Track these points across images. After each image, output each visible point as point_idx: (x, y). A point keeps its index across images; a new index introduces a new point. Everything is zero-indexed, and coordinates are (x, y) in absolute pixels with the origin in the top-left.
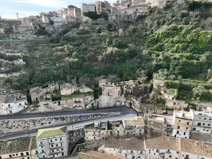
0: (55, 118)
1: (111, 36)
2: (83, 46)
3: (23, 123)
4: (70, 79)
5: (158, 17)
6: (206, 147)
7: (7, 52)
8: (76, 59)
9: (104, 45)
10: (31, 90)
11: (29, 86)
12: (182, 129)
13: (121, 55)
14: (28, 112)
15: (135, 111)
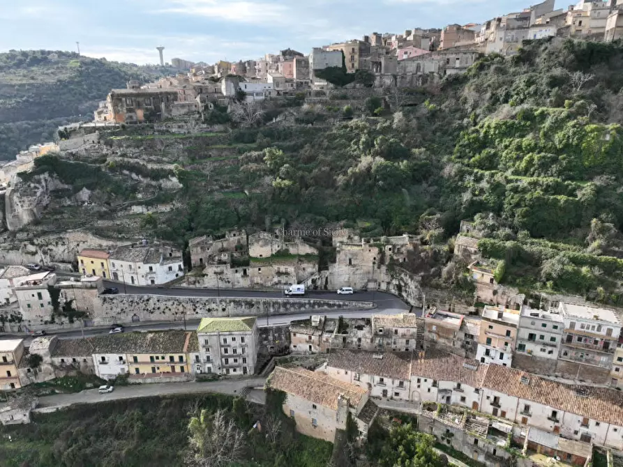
0: (234, 301)
1: (374, 127)
2: (306, 151)
3: (174, 303)
4: (272, 223)
5: (493, 83)
6: (539, 386)
7: (150, 161)
8: (287, 182)
9: (355, 150)
10: (192, 242)
11: (188, 233)
12: (497, 346)
13: (389, 176)
14: (184, 285)
15: (407, 303)
